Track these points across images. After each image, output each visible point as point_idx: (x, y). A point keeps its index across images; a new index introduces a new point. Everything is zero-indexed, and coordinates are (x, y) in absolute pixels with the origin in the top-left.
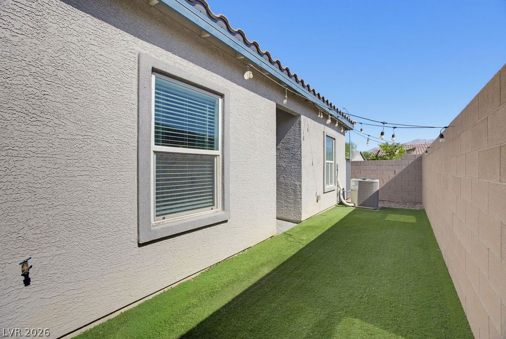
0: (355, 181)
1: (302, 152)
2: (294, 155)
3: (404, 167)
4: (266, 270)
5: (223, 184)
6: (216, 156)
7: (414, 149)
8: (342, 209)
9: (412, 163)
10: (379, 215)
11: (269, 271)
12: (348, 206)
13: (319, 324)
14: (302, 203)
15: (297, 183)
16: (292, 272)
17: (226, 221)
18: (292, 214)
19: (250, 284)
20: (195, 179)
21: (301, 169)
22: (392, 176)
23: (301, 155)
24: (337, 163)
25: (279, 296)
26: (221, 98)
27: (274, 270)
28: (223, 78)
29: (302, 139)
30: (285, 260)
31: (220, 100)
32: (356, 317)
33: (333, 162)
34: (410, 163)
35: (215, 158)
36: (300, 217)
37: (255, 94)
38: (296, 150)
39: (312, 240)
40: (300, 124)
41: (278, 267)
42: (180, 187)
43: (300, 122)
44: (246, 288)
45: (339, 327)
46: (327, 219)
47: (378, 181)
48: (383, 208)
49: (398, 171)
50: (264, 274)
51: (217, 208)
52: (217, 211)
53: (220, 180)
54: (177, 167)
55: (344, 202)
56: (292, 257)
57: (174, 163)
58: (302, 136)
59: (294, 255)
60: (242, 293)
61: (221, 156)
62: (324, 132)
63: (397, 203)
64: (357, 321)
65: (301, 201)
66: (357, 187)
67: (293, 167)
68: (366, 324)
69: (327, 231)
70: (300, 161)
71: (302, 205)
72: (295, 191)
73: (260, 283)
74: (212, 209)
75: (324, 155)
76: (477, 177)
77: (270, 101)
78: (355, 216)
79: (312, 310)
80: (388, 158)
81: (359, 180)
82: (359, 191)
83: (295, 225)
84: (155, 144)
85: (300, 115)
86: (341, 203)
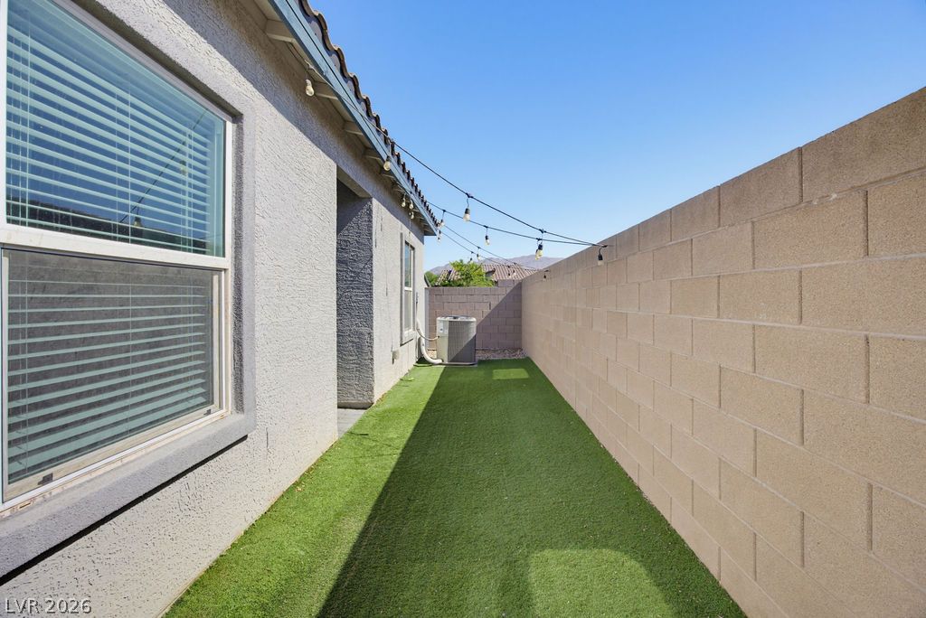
0: (444, 321)
1: (374, 269)
2: (358, 274)
3: (501, 298)
4: (353, 527)
5: (238, 344)
6: (219, 270)
7: (493, 272)
8: (425, 370)
9: (511, 291)
10: (481, 373)
11: (362, 524)
12: (433, 364)
13: (505, 588)
14: (375, 367)
15: (364, 330)
16: (407, 510)
17: (245, 438)
18: (354, 392)
19: (336, 571)
20: (160, 333)
21: (371, 302)
22: (487, 311)
23: (371, 274)
24: (416, 291)
25: (410, 570)
26: (233, 122)
27: (371, 518)
28: (236, 72)
29: (374, 244)
30: (380, 489)
31: (230, 126)
32: (543, 548)
33: (411, 289)
34: (508, 291)
35: (216, 278)
36: (371, 397)
37: (302, 135)
38: (361, 266)
39: (408, 435)
40: (370, 215)
41: (376, 508)
42: (111, 363)
43: (370, 210)
44: (330, 584)
45: (533, 576)
46: (412, 391)
47: (474, 319)
48: (481, 362)
49: (494, 303)
50: (355, 536)
51: (221, 407)
52: (223, 417)
53: (230, 332)
54: (101, 302)
55: (427, 357)
56: (389, 478)
57: (90, 289)
58: (374, 239)
59: (393, 473)
60: (328, 601)
61: (231, 273)
62: (401, 234)
63: (495, 351)
64: (548, 553)
65: (372, 364)
66: (447, 332)
67: (354, 298)
68: (561, 553)
69: (423, 413)
70: (370, 287)
71: (375, 372)
72: (359, 347)
73: (356, 559)
74: (209, 412)
75: (402, 276)
76: (668, 312)
77: (329, 159)
78: (451, 379)
79: (479, 569)
80: (465, 283)
81: (448, 319)
82: (449, 338)
83: (362, 412)
84: (9, 221)
85: (370, 199)
86: (422, 360)
